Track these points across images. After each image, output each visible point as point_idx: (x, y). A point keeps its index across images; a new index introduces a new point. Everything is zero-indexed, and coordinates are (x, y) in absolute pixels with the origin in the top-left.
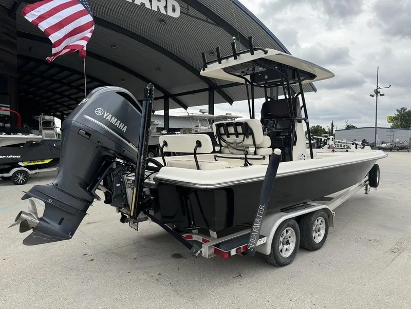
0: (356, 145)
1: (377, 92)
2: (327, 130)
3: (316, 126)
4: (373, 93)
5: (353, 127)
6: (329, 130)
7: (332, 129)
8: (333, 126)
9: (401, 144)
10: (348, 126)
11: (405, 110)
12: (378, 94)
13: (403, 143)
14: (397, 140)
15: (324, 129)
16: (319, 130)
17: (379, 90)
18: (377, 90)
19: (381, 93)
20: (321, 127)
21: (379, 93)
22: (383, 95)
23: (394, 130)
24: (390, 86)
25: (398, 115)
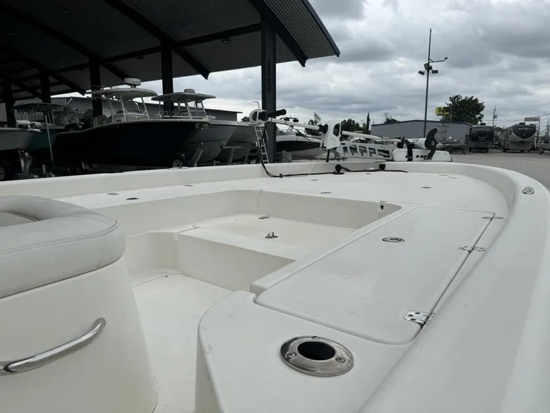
0: (411, 147)
1: (428, 67)
2: (361, 126)
3: (347, 120)
4: (423, 69)
5: (394, 121)
6: (364, 125)
7: (368, 123)
8: (368, 120)
9: (455, 143)
10: (388, 120)
11: (459, 99)
12: (430, 71)
13: (457, 142)
14: (450, 138)
15: (357, 125)
16: (351, 126)
17: (431, 64)
18: (428, 64)
19: (434, 69)
20: (354, 121)
21: (431, 68)
22: (436, 72)
23: (446, 124)
24: (446, 58)
25: (450, 105)
